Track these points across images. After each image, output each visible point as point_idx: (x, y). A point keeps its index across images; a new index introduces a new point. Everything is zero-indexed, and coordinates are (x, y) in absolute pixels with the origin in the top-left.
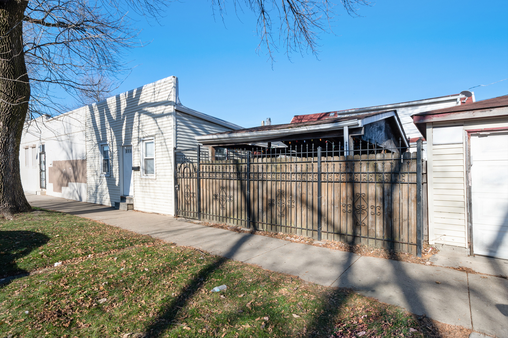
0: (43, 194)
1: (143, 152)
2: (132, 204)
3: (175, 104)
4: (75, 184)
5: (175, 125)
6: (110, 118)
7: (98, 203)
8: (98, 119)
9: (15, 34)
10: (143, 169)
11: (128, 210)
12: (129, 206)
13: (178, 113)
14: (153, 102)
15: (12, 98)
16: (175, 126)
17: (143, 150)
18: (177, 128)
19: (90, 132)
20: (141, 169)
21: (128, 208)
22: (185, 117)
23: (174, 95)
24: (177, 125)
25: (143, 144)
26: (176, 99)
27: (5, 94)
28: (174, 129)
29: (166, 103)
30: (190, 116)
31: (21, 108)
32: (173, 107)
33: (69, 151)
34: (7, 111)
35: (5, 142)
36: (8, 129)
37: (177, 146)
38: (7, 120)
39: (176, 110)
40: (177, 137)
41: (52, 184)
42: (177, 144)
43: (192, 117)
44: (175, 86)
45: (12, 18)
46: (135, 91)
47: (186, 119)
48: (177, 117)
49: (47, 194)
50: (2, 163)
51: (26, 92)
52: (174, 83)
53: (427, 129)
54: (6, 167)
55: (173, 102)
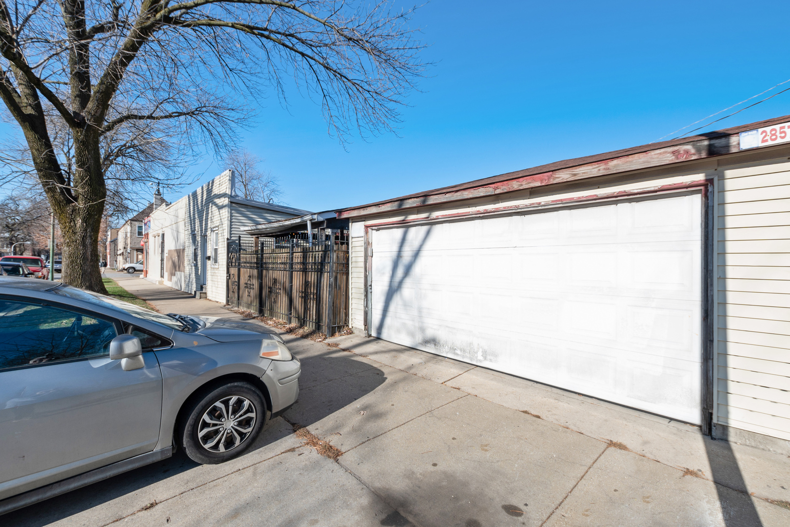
0: (161, 283)
1: (213, 242)
2: (206, 293)
3: (230, 197)
4: (178, 272)
5: (229, 216)
6: (198, 208)
7: (189, 292)
8: (192, 209)
9: (91, 146)
10: (213, 259)
11: (200, 298)
12: (202, 294)
13: (234, 205)
14: (219, 193)
15: (89, 199)
16: (229, 218)
17: (213, 239)
18: (231, 219)
19: (187, 220)
20: (211, 259)
21: (200, 296)
22: (242, 208)
23: (229, 188)
24: (231, 216)
25: (213, 234)
26: (231, 191)
27: (84, 196)
28: (228, 220)
29: (224, 195)
30: (249, 207)
31: (96, 207)
32: (227, 199)
33: (177, 240)
34: (85, 210)
35: (84, 236)
36: (86, 225)
37: (231, 237)
38: (84, 218)
39: (231, 202)
40: (231, 228)
41: (167, 273)
42: (231, 234)
43: (251, 207)
44: (230, 179)
45: (88, 134)
46: (211, 182)
47: (243, 210)
48: (232, 208)
49: (164, 283)
50: (81, 254)
51: (101, 193)
52: (229, 177)
53: (350, 224)
54: (84, 257)
55: (228, 194)
